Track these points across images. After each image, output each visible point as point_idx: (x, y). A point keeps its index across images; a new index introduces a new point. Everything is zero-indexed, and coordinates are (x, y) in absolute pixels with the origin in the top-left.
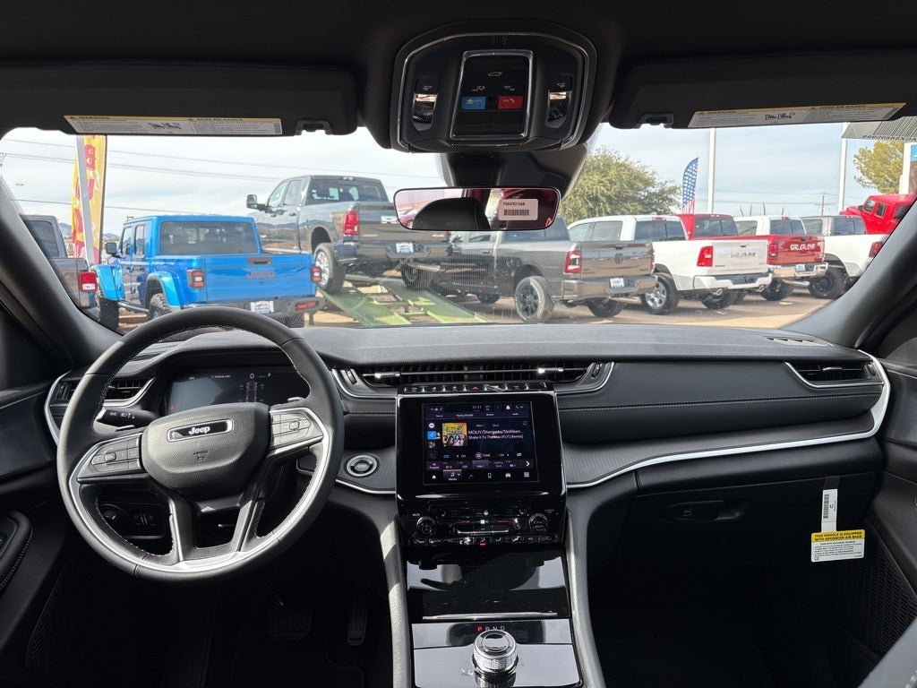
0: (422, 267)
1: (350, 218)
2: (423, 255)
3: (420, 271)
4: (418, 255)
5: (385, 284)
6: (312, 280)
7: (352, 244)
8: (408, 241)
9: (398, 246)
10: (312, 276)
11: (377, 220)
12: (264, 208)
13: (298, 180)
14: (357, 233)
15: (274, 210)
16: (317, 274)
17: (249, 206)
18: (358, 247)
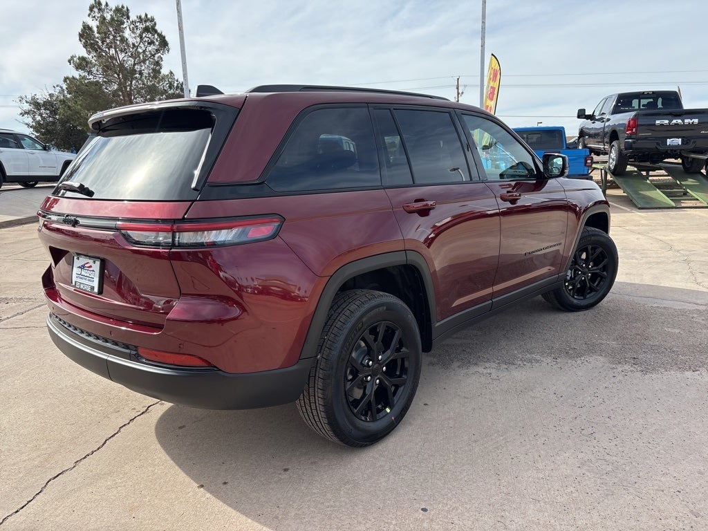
0: (693, 156)
1: (631, 123)
2: (691, 146)
3: (693, 159)
4: (686, 147)
5: (666, 169)
6: (585, 165)
7: (630, 140)
8: (678, 137)
9: (669, 141)
10: (586, 162)
11: (653, 123)
12: (591, 117)
13: (611, 96)
14: (636, 133)
15: (597, 118)
16: (589, 161)
17: (579, 117)
18: (634, 142)
